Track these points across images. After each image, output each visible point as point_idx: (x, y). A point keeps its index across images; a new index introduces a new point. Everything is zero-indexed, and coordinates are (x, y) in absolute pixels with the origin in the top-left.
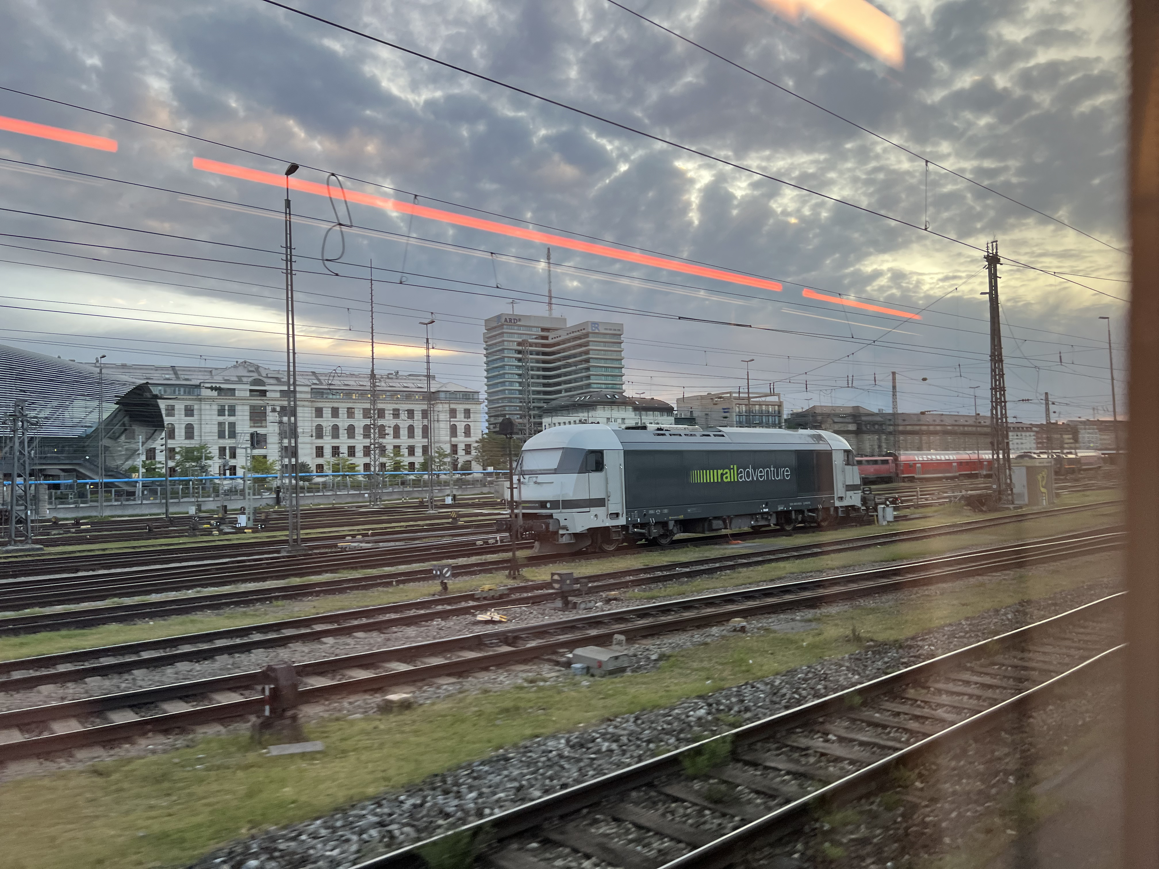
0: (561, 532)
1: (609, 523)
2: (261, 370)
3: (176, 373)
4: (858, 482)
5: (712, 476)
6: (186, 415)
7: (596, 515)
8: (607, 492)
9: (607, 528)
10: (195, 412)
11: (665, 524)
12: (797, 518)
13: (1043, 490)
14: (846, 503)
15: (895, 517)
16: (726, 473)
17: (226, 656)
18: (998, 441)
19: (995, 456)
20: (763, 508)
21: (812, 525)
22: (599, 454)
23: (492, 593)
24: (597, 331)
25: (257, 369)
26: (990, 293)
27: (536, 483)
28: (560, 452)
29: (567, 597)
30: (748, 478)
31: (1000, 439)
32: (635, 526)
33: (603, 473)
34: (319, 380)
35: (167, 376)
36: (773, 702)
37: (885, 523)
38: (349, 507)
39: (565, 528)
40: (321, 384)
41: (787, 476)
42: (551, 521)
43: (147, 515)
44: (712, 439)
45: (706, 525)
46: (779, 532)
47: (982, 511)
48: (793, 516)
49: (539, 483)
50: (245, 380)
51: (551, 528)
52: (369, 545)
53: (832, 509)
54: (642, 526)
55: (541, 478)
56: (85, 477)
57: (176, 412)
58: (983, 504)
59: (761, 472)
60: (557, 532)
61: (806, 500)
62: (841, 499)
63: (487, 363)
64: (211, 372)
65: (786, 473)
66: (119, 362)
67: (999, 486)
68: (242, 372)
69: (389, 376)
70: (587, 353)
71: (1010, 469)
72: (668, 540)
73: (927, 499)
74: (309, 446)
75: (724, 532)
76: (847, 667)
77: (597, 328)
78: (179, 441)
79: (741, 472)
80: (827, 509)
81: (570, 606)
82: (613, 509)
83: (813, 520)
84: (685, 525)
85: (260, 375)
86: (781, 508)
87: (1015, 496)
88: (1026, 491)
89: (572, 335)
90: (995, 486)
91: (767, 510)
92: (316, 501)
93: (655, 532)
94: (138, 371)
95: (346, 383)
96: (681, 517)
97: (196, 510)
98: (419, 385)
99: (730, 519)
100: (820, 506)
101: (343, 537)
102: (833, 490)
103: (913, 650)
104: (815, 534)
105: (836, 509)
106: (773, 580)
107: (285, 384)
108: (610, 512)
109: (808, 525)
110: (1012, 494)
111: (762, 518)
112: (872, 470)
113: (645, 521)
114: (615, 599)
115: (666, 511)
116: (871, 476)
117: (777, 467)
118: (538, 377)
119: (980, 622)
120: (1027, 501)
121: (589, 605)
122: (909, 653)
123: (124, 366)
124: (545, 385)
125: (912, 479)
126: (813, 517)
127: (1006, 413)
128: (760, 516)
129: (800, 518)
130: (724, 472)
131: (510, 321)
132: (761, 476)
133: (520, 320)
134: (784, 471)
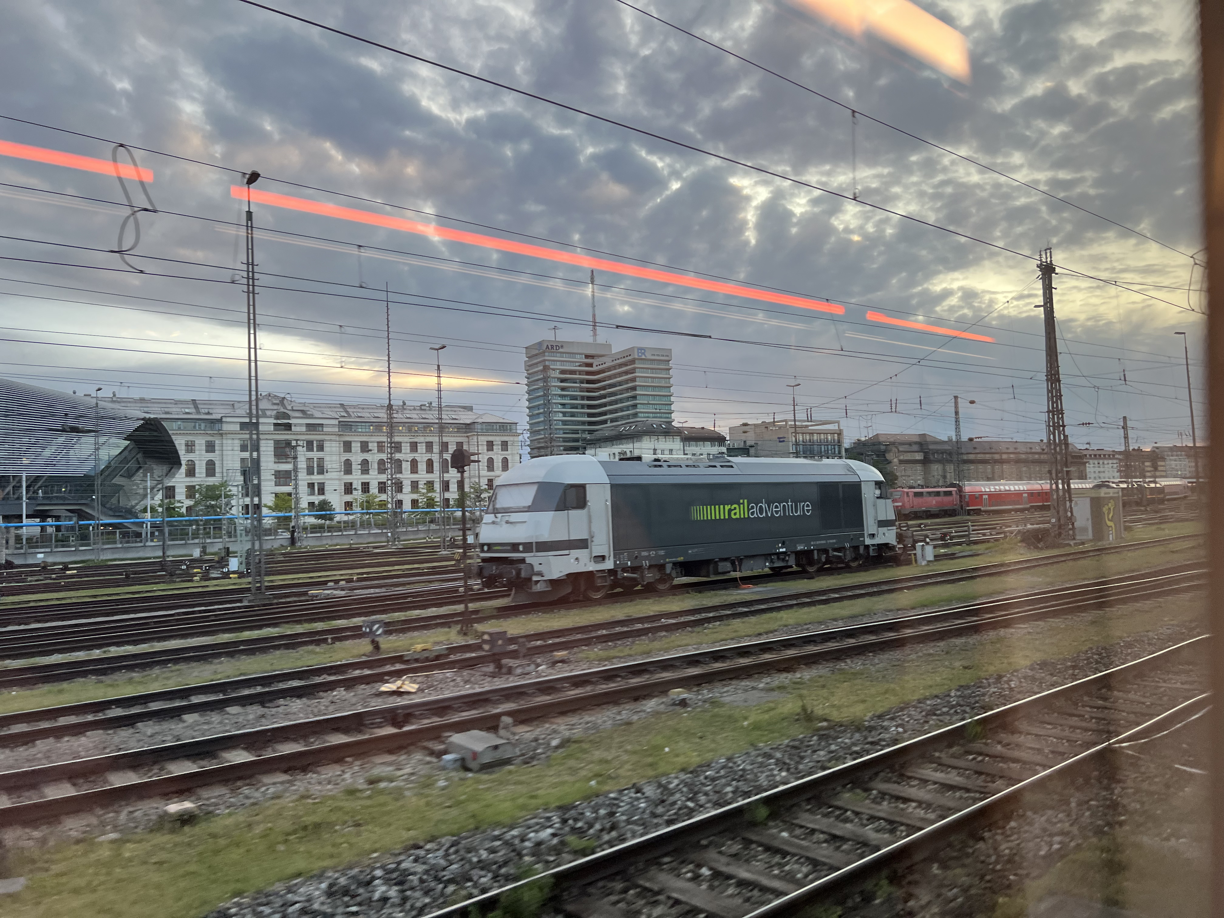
0: (535, 578)
1: (592, 567)
2: (285, 402)
3: (196, 407)
4: (892, 516)
5: (719, 512)
6: (207, 451)
7: (577, 559)
8: (590, 532)
9: (591, 572)
10: (216, 448)
11: (661, 567)
12: (819, 559)
13: (1110, 523)
14: (877, 541)
15: (935, 556)
16: (735, 509)
17: (51, 740)
18: (1056, 470)
19: (1054, 486)
20: (779, 548)
21: (839, 566)
22: (581, 488)
23: (426, 654)
24: (643, 357)
25: (282, 401)
26: (1044, 306)
27: (507, 522)
28: (535, 488)
29: (500, 660)
30: (761, 514)
31: (1059, 468)
32: (624, 570)
33: (586, 510)
34: (347, 412)
35: (187, 410)
36: (654, 815)
37: (924, 563)
38: (364, 548)
39: (540, 574)
40: (350, 416)
41: (808, 511)
42: (522, 566)
43: (150, 558)
44: (718, 471)
45: (711, 568)
46: (803, 574)
47: (1037, 548)
48: (816, 557)
49: (511, 523)
50: (268, 413)
51: (523, 575)
52: (343, 593)
53: (862, 549)
54: (633, 569)
55: (514, 517)
56: (92, 518)
57: (197, 448)
58: (1039, 541)
59: (776, 507)
60: (530, 579)
61: (830, 538)
62: (873, 536)
63: (529, 392)
64: (233, 405)
65: (806, 508)
66: (137, 396)
67: (1059, 520)
68: (266, 405)
69: (421, 408)
70: (633, 380)
71: (1071, 501)
72: (667, 585)
73: (984, 535)
74: (337, 482)
75: (733, 574)
76: (778, 760)
77: (644, 354)
78: (201, 478)
79: (753, 508)
80: (856, 548)
81: (504, 670)
82: (598, 551)
83: (839, 560)
84: (687, 568)
85: (285, 408)
86: (800, 548)
87: (1077, 532)
88: (1089, 525)
89: (618, 361)
90: (1053, 520)
91: (784, 550)
92: (335, 541)
93: (650, 576)
94: (156, 405)
95: (376, 415)
96: (681, 559)
97: (201, 552)
98: (454, 417)
99: (741, 561)
100: (847, 545)
101: (326, 583)
102: (863, 526)
103: (873, 733)
104: (840, 576)
105: (867, 547)
106: (760, 634)
107: (311, 417)
108: (594, 555)
109: (834, 566)
110: (1073, 528)
111: (778, 558)
112: (934, 502)
113: (636, 564)
114: (563, 661)
115: (662, 553)
116: (934, 509)
117: (796, 502)
118: (583, 407)
119: (973, 692)
120: (1090, 536)
121: (528, 669)
122: (866, 738)
123: (142, 400)
124: (590, 415)
125: (978, 512)
126: (840, 557)
127: (1065, 439)
128: (775, 557)
129: (823, 558)
130: (733, 508)
131: (552, 348)
132: (777, 512)
133: (562, 347)
134: (803, 506)
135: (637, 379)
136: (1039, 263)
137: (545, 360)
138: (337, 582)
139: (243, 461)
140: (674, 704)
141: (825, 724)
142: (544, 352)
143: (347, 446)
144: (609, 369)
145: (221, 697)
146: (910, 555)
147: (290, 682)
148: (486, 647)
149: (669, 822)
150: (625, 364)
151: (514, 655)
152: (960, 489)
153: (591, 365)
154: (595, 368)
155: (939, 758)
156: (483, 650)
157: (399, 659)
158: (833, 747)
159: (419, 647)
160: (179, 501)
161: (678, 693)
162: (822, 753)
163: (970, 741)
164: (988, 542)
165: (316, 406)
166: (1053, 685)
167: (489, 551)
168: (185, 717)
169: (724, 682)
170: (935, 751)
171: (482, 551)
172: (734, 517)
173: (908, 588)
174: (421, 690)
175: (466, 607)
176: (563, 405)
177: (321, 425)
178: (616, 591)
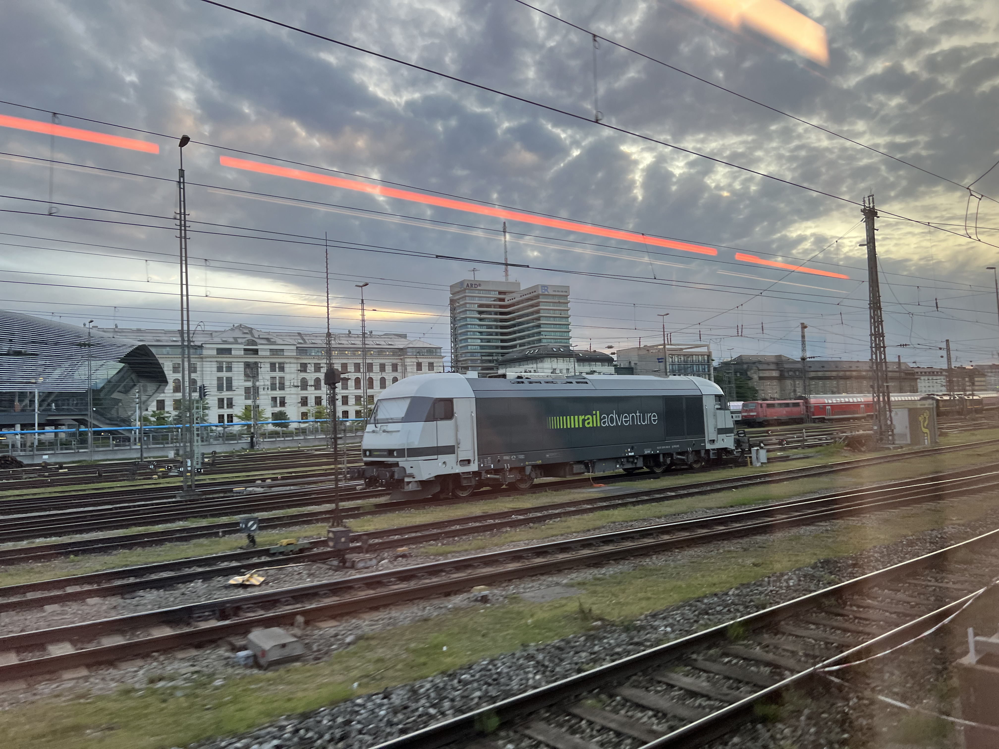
0: (407, 480)
1: (459, 469)
2: (254, 331)
3: (182, 336)
4: (730, 425)
5: (574, 422)
7: (444, 463)
8: (457, 439)
9: (457, 475)
10: (198, 369)
11: (522, 469)
12: (665, 461)
13: (925, 430)
14: (717, 446)
15: (768, 459)
16: (588, 419)
18: (878, 385)
19: (876, 399)
20: (628, 452)
21: (683, 467)
22: (450, 401)
24: (546, 293)
25: (251, 331)
26: (868, 245)
27: (384, 431)
28: (408, 402)
30: (612, 423)
31: (880, 383)
32: (488, 472)
33: (453, 420)
34: (304, 340)
35: (174, 339)
37: (759, 464)
39: (412, 476)
40: (306, 343)
41: (654, 421)
42: (396, 469)
44: (575, 386)
45: (567, 469)
46: (651, 475)
47: (860, 451)
48: (661, 459)
49: (388, 432)
50: (239, 341)
51: (396, 477)
52: (260, 490)
54: (496, 471)
55: (391, 427)
56: (91, 426)
58: (862, 445)
59: (626, 417)
60: (403, 480)
61: (676, 443)
62: (713, 441)
64: (212, 334)
65: (653, 418)
66: (134, 327)
67: (880, 427)
68: (237, 334)
69: (364, 335)
70: (538, 312)
71: (890, 411)
72: (528, 485)
73: (820, 440)
74: (295, 396)
75: (587, 475)
77: (546, 290)
79: (604, 418)
80: (697, 452)
81: (347, 564)
82: (463, 456)
83: (683, 462)
84: (544, 469)
85: (253, 336)
86: (647, 452)
87: (896, 438)
88: (908, 431)
89: (525, 297)
90: (875, 428)
91: (633, 454)
93: (511, 477)
94: (150, 335)
96: (539, 462)
98: (390, 343)
99: (593, 463)
100: (690, 449)
101: (254, 481)
102: (704, 433)
103: (642, 632)
104: (683, 476)
105: (708, 451)
106: (589, 530)
107: (274, 343)
108: (460, 459)
109: (678, 467)
110: (893, 435)
111: (628, 461)
112: (785, 412)
113: (498, 467)
114: (404, 556)
115: (522, 457)
116: (784, 418)
117: (643, 413)
118: (497, 334)
119: (751, 591)
120: (909, 441)
121: (369, 563)
122: (632, 638)
123: (139, 331)
124: (502, 341)
125: (822, 420)
126: (683, 460)
127: (885, 358)
128: (625, 460)
129: (668, 461)
130: (586, 418)
131: (472, 286)
132: (626, 422)
133: (480, 285)
134: (650, 416)
135: (541, 311)
136: (863, 207)
137: (466, 296)
138: (263, 480)
139: (220, 379)
140: (476, 600)
141: (599, 623)
142: (465, 289)
143: (304, 368)
144: (518, 303)
145: (95, 587)
146: (746, 457)
147: (161, 574)
148: (331, 544)
149: (403, 731)
150: (531, 299)
151: (358, 550)
152: (806, 401)
153: (503, 300)
154: (506, 303)
155: (695, 660)
156: (328, 546)
157: (266, 552)
158: (596, 648)
159: (285, 542)
160: (168, 412)
161: (480, 590)
162: (584, 654)
163: (731, 643)
164: (821, 446)
165: (279, 335)
166: (830, 584)
167: (370, 456)
168: (47, 607)
169: (533, 578)
170: (693, 653)
171: (365, 456)
172: (587, 425)
173: (736, 487)
174: (265, 583)
175: (337, 505)
176: (481, 333)
177: (282, 350)
178: (481, 490)
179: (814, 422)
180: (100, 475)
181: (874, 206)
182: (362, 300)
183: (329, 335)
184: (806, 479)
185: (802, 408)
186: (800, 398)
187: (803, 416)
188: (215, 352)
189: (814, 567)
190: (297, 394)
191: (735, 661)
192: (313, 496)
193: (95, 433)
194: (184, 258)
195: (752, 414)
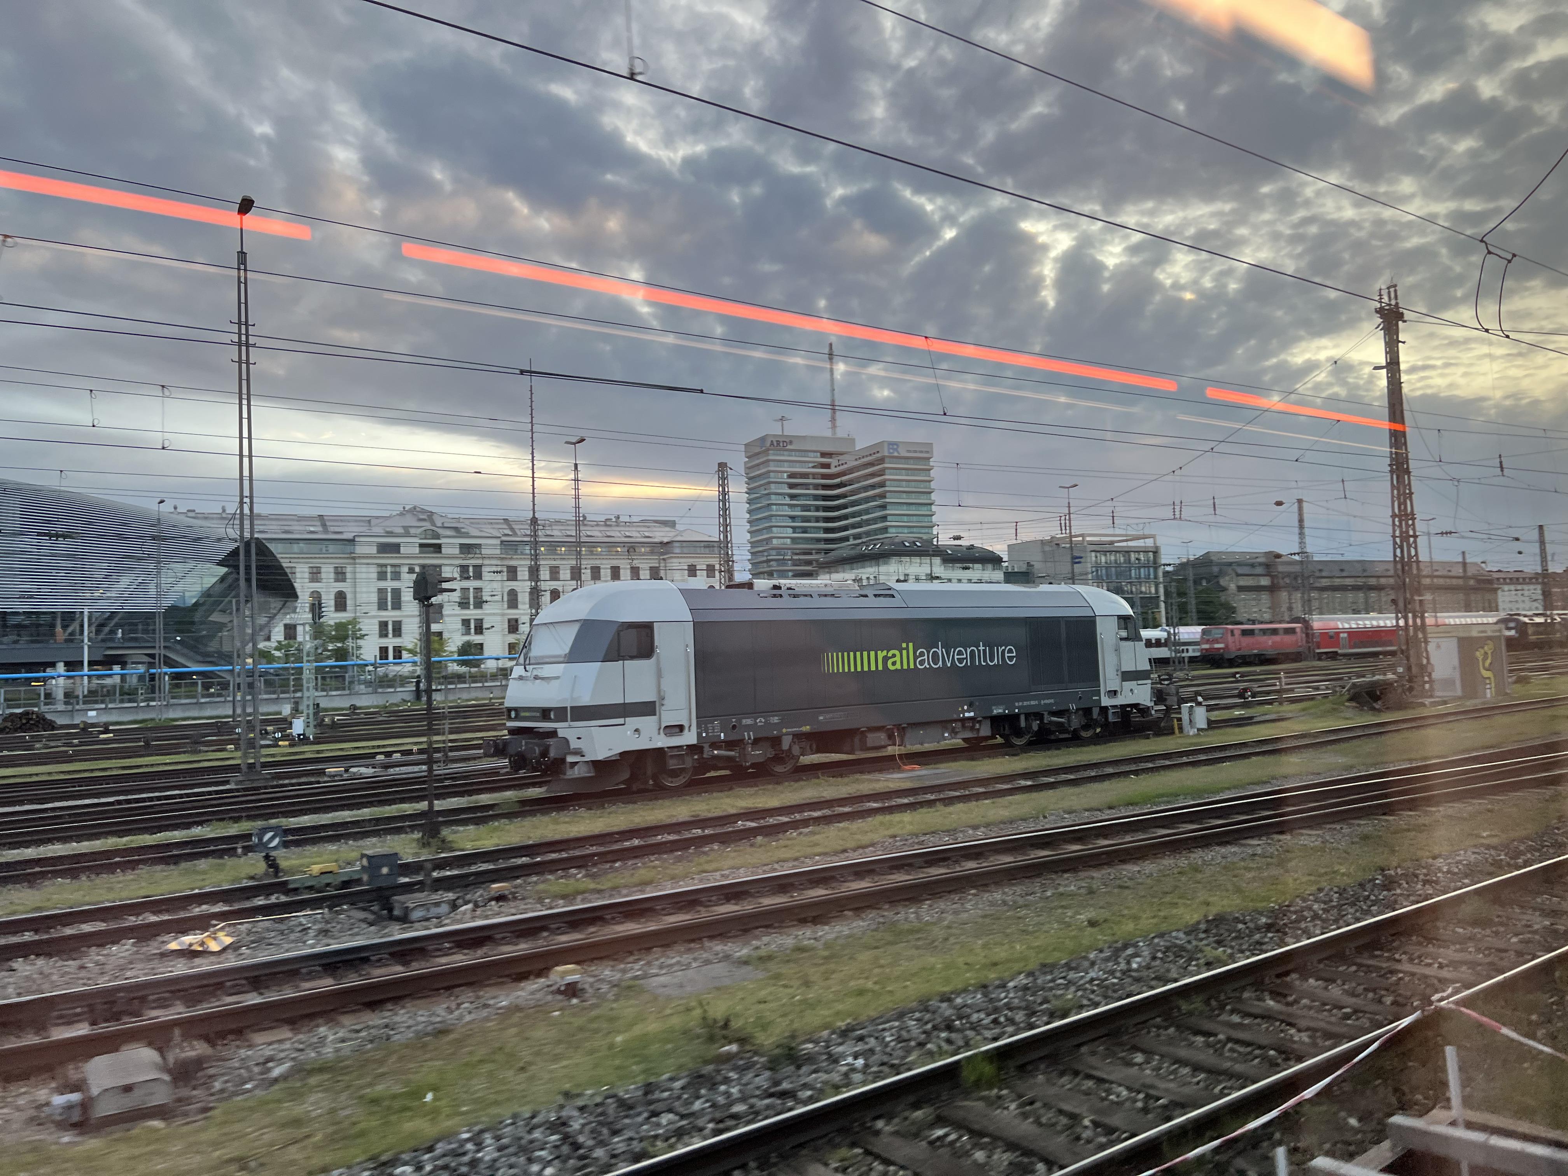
0: (570, 759)
1: (662, 742)
2: (435, 517)
3: (324, 525)
4: (1145, 665)
5: (867, 661)
6: (337, 580)
7: (637, 730)
8: (659, 691)
9: (660, 750)
10: (348, 575)
11: (776, 741)
12: (1029, 727)
13: (1486, 674)
14: (1120, 701)
15: (1209, 723)
16: (894, 656)
18: (1405, 599)
19: (1402, 623)
20: (964, 712)
21: (1061, 736)
22: (646, 628)
24: (896, 454)
25: (431, 516)
26: (1388, 368)
28: (575, 628)
29: (387, 898)
30: (936, 663)
31: (1408, 595)
32: (714, 745)
33: (653, 660)
34: (512, 529)
35: (312, 529)
37: (1192, 732)
39: (579, 752)
40: (515, 534)
41: (1011, 658)
42: (551, 741)
44: (872, 602)
45: (857, 740)
46: (1007, 749)
47: (1373, 709)
48: (1023, 724)
49: (543, 679)
50: (413, 531)
51: (552, 754)
54: (729, 744)
55: (547, 670)
56: (174, 665)
57: (323, 575)
58: (1376, 698)
59: (960, 653)
60: (563, 760)
61: (1048, 697)
62: (1113, 693)
63: (750, 502)
64: (369, 521)
65: (1008, 654)
67: (1409, 668)
68: (410, 521)
69: (607, 523)
70: (882, 485)
71: (1426, 642)
72: (789, 766)
74: (499, 618)
75: (891, 750)
77: (896, 450)
78: (328, 614)
79: (922, 654)
80: (1087, 711)
81: (396, 913)
82: (670, 719)
83: (1061, 727)
84: (820, 741)
85: (433, 524)
86: (997, 711)
87: (1436, 686)
88: (1457, 676)
89: (862, 461)
90: (1400, 670)
91: (972, 714)
93: (757, 754)
94: (274, 523)
96: (806, 728)
98: (647, 534)
99: (902, 730)
100: (1073, 707)
102: (1098, 680)
103: (804, 1069)
105: (1104, 710)
107: (467, 535)
108: (663, 726)
109: (1053, 737)
110: (1431, 681)
111: (963, 726)
112: (1270, 643)
113: (734, 737)
114: (500, 898)
115: (775, 720)
116: (1271, 652)
118: (817, 519)
120: (1459, 692)
122: (777, 1083)
124: (827, 530)
125: (1334, 656)
126: (1061, 724)
127: (1416, 554)
128: (959, 724)
129: (1035, 725)
130: (890, 655)
131: (778, 444)
132: (961, 660)
133: (791, 442)
134: (1003, 651)
135: (888, 483)
136: (1378, 305)
137: (768, 461)
139: (381, 592)
140: (553, 993)
141: (734, 1048)
142: (768, 450)
143: (512, 572)
144: (851, 471)
146: (1173, 720)
148: (365, 877)
150: (871, 464)
151: (414, 888)
152: (1307, 625)
153: (827, 466)
154: (833, 470)
155: (878, 1133)
158: (698, 1105)
159: (316, 869)
160: (301, 643)
161: (566, 973)
162: (666, 1119)
164: (1312, 699)
165: (474, 521)
167: (517, 718)
170: (880, 1117)
171: (509, 718)
172: (891, 667)
173: (1136, 773)
175: (431, 805)
176: (793, 518)
177: (479, 546)
178: (708, 775)
179: (1320, 659)
180: (147, 745)
181: (1397, 304)
182: (576, 465)
183: (534, 521)
184: (1259, 758)
185: (1300, 636)
186: (1296, 620)
187: (1300, 649)
188: (374, 550)
189: (1191, 931)
190: (503, 615)
191: (953, 1137)
192: (447, 783)
193: (176, 676)
194: (244, 396)
195: (1217, 646)
